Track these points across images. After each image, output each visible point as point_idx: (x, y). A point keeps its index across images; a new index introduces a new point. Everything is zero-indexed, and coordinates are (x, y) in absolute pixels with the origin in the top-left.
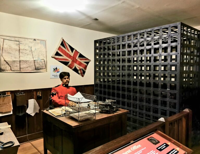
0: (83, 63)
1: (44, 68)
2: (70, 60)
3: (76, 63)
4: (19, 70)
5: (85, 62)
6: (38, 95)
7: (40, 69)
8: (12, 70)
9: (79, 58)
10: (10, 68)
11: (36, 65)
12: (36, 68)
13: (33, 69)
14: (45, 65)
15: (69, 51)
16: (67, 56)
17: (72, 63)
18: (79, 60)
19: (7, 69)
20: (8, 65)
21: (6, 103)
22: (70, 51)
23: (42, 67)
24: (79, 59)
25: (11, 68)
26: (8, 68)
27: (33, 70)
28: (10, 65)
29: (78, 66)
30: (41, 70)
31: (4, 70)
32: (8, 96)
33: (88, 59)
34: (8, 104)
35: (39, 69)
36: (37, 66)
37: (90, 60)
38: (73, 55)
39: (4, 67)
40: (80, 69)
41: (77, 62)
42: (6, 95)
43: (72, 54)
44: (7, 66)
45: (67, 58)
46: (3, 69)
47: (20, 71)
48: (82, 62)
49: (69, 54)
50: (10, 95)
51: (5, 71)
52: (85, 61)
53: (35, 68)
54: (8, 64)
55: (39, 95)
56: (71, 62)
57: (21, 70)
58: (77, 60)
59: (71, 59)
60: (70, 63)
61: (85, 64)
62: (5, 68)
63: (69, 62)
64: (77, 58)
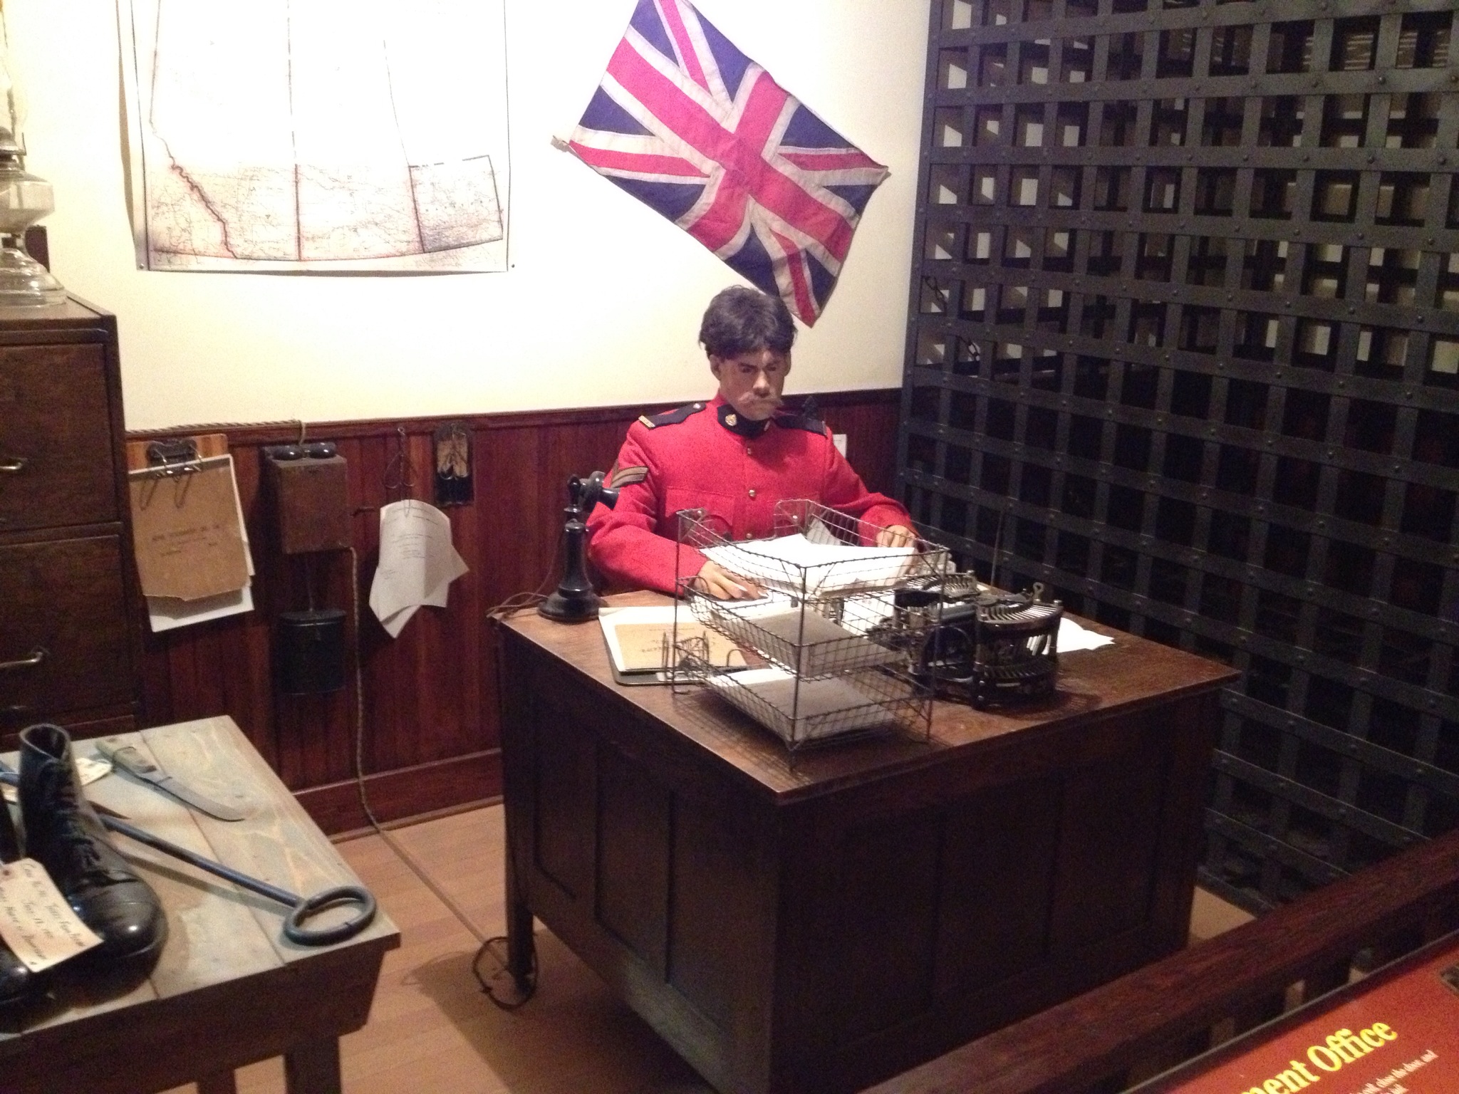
0: (821, 196)
1: (485, 236)
2: (708, 165)
3: (758, 200)
4: (291, 249)
5: (837, 190)
6: (443, 466)
7: (459, 246)
8: (238, 251)
9: (791, 150)
10: (215, 232)
11: (422, 209)
12: (426, 232)
13: (404, 248)
14: (500, 211)
15: (703, 83)
16: (683, 133)
17: (731, 197)
18: (787, 170)
19: (198, 245)
20: (201, 206)
21: (204, 529)
22: (716, 83)
23: (474, 226)
24: (788, 157)
25: (226, 234)
26: (205, 234)
27: (403, 255)
28: (218, 208)
29: (778, 224)
30: (466, 259)
31: (176, 252)
32: (212, 473)
33: (863, 159)
34: (211, 535)
35: (451, 241)
36: (432, 216)
37: (882, 172)
38: (743, 123)
39: (171, 223)
40: (793, 259)
41: (773, 190)
42: (192, 457)
43: (727, 115)
44: (196, 211)
45: (686, 151)
46: (164, 240)
47: (300, 260)
48: (815, 184)
49: (701, 109)
50: (226, 462)
51: (179, 262)
52: (837, 177)
53: (413, 236)
54: (204, 199)
55: (451, 470)
56: (722, 189)
57: (305, 254)
58: (767, 168)
59: (721, 158)
60: (707, 200)
61: (838, 205)
62: (177, 232)
63: (702, 187)
64: (773, 148)
